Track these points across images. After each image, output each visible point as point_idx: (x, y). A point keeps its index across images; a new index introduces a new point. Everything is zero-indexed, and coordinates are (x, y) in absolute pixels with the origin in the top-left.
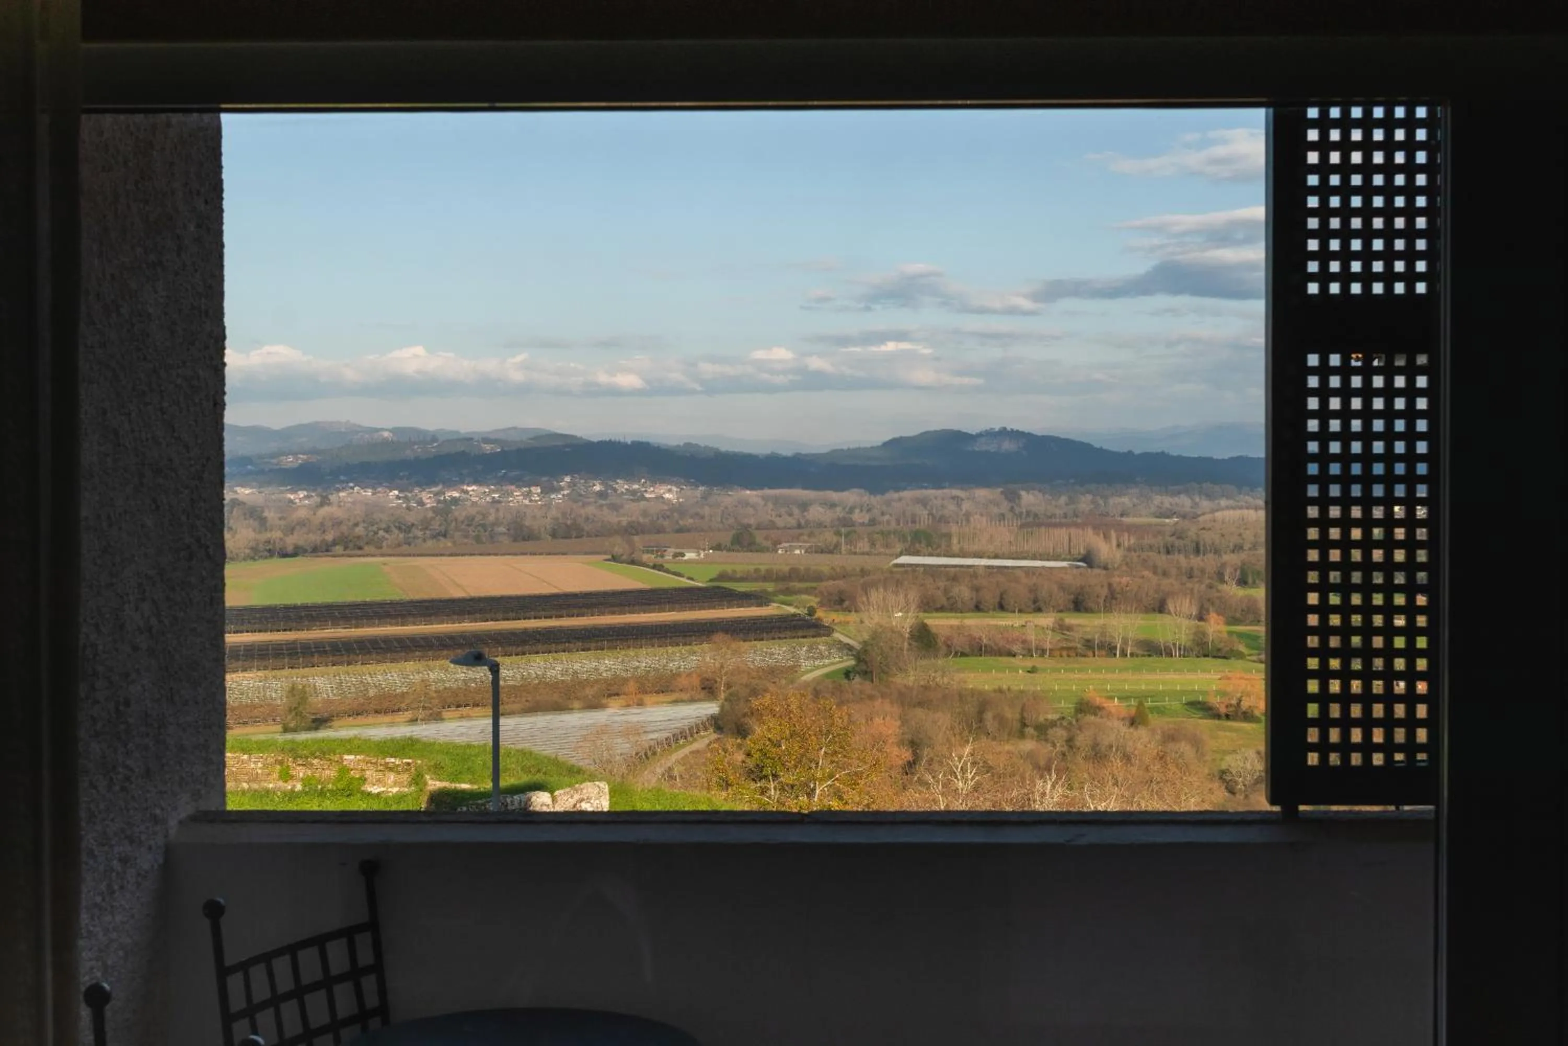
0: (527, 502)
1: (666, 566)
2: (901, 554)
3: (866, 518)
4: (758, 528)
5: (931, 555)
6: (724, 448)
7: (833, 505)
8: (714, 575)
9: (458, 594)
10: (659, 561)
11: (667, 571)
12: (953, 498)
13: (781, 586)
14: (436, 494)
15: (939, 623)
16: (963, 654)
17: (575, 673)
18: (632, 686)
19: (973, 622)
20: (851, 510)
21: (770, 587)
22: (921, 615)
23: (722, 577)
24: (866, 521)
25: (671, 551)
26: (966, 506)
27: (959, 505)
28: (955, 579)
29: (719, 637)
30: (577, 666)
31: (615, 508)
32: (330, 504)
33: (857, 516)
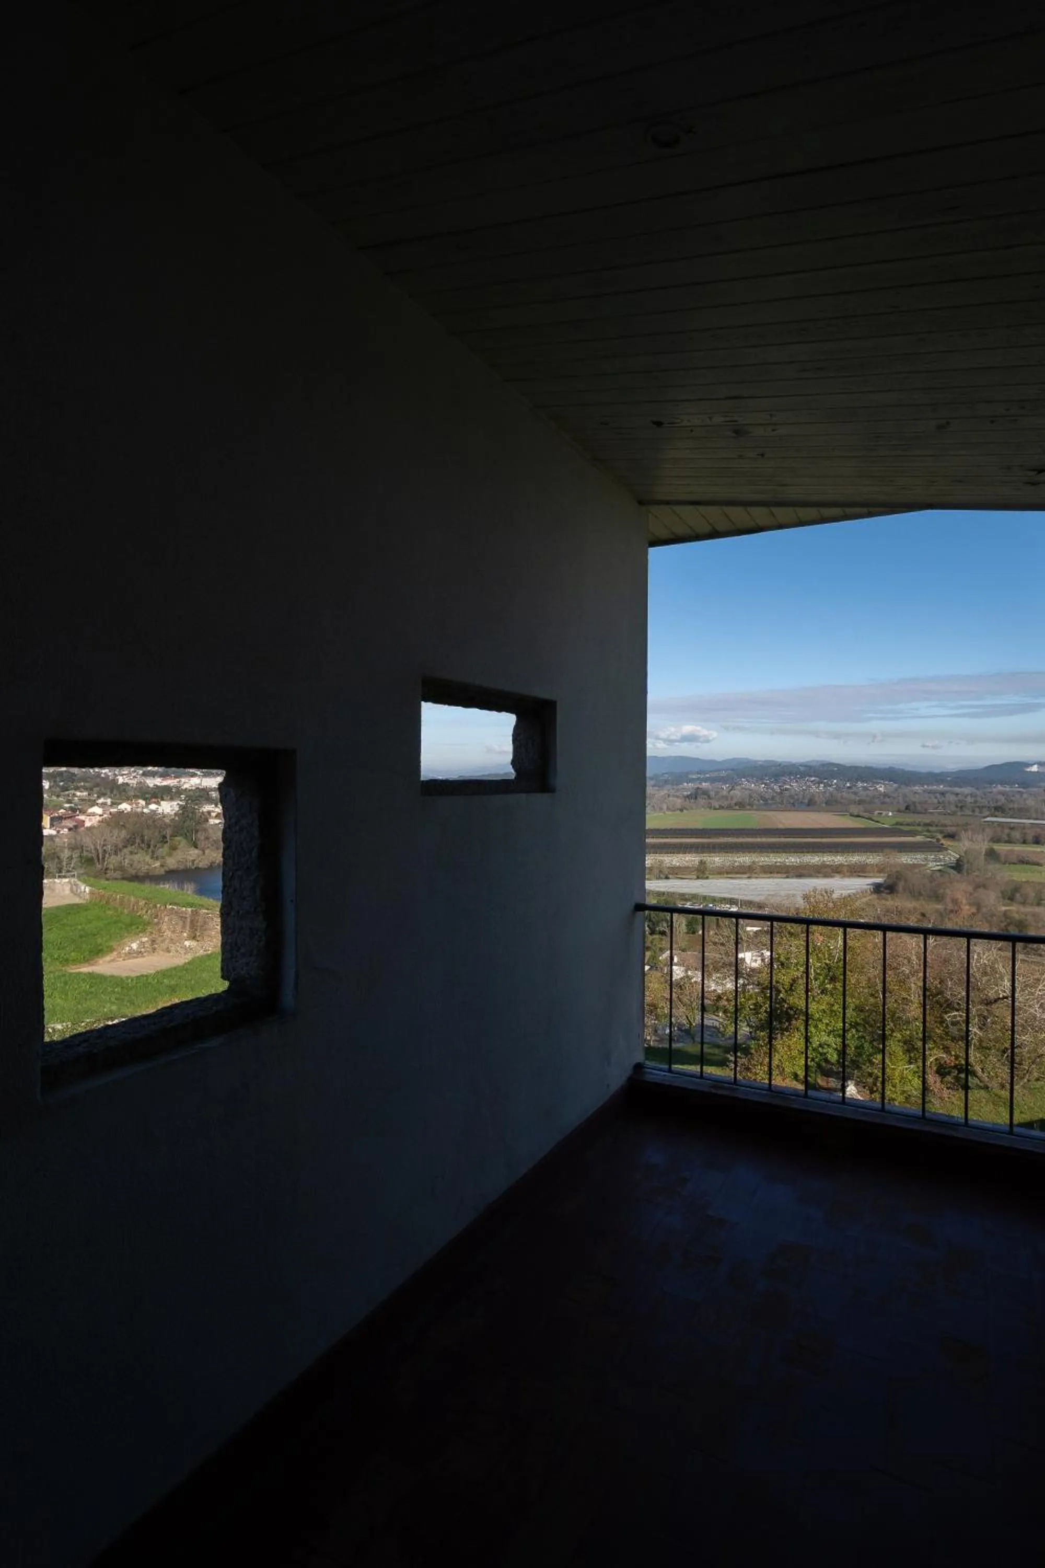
0: (818, 791)
1: (874, 818)
2: (988, 816)
3: (972, 800)
4: (919, 803)
5: (1003, 817)
6: (907, 769)
7: (957, 794)
8: (894, 822)
9: (781, 826)
10: (870, 816)
11: (873, 820)
12: (1019, 792)
13: (926, 828)
14: (780, 786)
15: (1001, 848)
16: (1014, 864)
17: (824, 861)
18: (845, 869)
19: (1018, 848)
20: (966, 797)
21: (919, 828)
22: (990, 844)
23: (897, 824)
24: (972, 801)
25: (876, 812)
26: (1025, 796)
27: (1021, 796)
28: (1012, 829)
29: (887, 851)
30: (825, 859)
31: (855, 794)
32: (735, 790)
33: (969, 799)
